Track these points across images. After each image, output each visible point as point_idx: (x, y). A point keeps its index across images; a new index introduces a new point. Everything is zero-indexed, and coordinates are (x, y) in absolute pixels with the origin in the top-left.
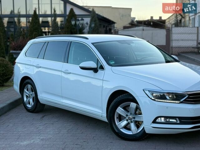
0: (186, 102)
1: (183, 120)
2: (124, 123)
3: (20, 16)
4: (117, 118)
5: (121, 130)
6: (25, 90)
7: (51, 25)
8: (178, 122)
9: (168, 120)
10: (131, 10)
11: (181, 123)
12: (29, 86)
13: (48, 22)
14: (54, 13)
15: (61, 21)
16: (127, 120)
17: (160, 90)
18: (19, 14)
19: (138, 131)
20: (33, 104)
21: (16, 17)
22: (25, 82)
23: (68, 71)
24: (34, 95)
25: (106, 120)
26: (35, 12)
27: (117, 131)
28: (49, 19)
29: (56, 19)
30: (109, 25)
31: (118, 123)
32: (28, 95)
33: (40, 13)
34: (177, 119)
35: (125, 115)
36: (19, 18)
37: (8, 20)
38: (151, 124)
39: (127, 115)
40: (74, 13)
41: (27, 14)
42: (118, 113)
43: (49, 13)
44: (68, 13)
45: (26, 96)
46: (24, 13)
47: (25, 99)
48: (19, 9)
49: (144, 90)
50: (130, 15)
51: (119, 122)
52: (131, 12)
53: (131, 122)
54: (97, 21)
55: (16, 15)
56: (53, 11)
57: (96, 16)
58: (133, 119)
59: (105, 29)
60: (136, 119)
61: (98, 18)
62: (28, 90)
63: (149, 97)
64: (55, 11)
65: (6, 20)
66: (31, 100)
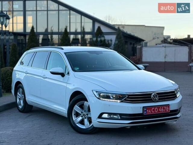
0: (126, 101)
1: (123, 116)
2: (80, 118)
3: (52, 33)
4: (75, 114)
5: (77, 125)
6: (18, 93)
7: (80, 42)
8: (119, 118)
9: (112, 116)
10: (164, 29)
11: (122, 119)
12: (21, 90)
13: (78, 39)
14: (83, 31)
15: (90, 39)
16: (82, 117)
17: (105, 91)
18: (52, 31)
19: (90, 125)
20: (23, 105)
21: (49, 34)
22: (18, 86)
23: (45, 76)
24: (23, 98)
25: (66, 116)
26: (66, 29)
27: (74, 126)
28: (79, 37)
29: (85, 36)
30: (136, 42)
31: (75, 119)
32: (20, 97)
33: (71, 31)
34: (118, 115)
35: (80, 112)
36: (51, 35)
37: (43, 37)
38: (97, 119)
39: (82, 112)
40: (101, 31)
41: (60, 31)
42: (75, 110)
43: (79, 30)
44: (95, 31)
45: (19, 98)
46: (57, 31)
47: (18, 101)
48: (52, 27)
49: (92, 90)
50: (162, 34)
51: (76, 117)
52: (164, 30)
53: (85, 118)
54: (123, 38)
55: (50, 32)
56: (82, 29)
57: (121, 34)
58: (86, 116)
59: (132, 46)
60: (89, 116)
61: (123, 35)
62: (20, 93)
63: (96, 96)
64: (84, 29)
65: (41, 37)
66: (22, 102)
